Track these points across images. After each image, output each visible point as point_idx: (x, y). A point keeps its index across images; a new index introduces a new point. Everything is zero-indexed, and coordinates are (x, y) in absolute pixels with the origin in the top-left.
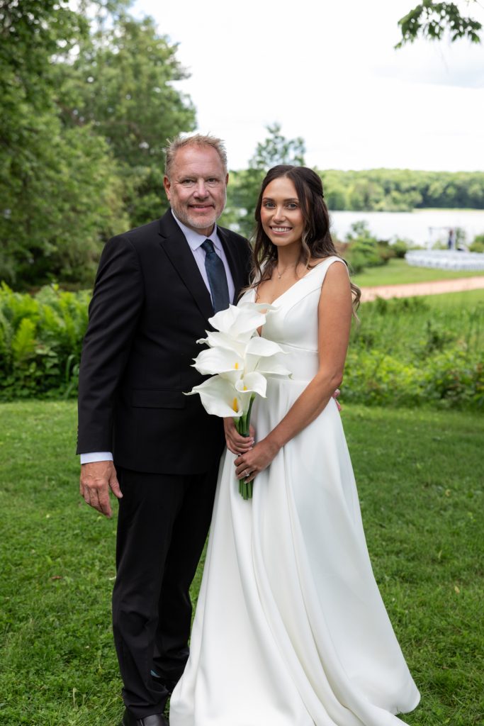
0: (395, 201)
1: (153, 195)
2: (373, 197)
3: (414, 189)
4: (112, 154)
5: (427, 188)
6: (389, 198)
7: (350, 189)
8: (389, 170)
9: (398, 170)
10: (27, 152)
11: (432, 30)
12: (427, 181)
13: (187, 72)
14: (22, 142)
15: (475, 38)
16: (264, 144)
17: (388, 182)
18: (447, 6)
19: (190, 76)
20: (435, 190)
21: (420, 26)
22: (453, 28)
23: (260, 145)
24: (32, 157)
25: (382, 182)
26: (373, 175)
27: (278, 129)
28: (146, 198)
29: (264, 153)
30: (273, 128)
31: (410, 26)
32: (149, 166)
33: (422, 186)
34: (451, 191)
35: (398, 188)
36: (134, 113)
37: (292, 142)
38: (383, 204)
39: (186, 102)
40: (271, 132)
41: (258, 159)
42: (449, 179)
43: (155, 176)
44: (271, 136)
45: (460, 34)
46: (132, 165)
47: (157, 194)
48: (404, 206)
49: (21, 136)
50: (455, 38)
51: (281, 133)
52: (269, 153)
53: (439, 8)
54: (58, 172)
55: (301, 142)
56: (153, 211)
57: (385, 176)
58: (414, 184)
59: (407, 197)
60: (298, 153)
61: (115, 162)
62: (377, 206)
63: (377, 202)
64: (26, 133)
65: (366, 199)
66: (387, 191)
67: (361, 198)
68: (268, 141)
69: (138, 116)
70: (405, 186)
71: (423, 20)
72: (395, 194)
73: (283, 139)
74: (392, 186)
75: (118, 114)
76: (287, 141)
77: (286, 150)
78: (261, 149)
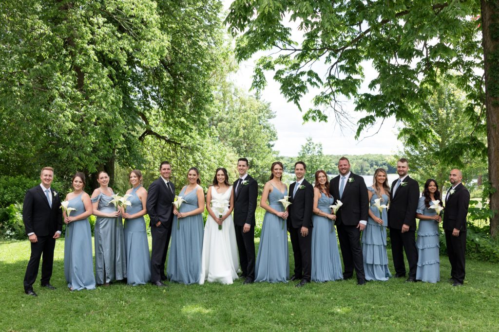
1: (253, 169)
2: (365, 168)
3: (385, 164)
4: (236, 152)
5: (391, 164)
6: (372, 168)
7: (354, 165)
8: (373, 155)
9: (377, 155)
10: (199, 154)
11: (313, 119)
13: (274, 115)
14: (198, 150)
15: (326, 121)
16: (305, 146)
17: (372, 161)
18: (317, 111)
19: (275, 117)
21: (309, 118)
22: (319, 118)
23: (303, 146)
24: (200, 155)
25: (370, 161)
26: (365, 158)
27: (311, 140)
29: (305, 150)
30: (309, 139)
31: (306, 118)
33: (388, 163)
35: (377, 164)
36: (246, 135)
37: (316, 145)
38: (369, 171)
39: (272, 128)
40: (308, 141)
41: (303, 152)
43: (254, 161)
44: (308, 142)
45: (321, 120)
47: (255, 169)
49: (196, 147)
50: (320, 121)
51: (312, 141)
52: (307, 149)
53: (314, 112)
54: (210, 161)
55: (320, 145)
57: (371, 158)
58: (384, 162)
60: (319, 149)
61: (237, 155)
62: (367, 173)
63: (367, 170)
64: (199, 146)
65: (362, 169)
66: (372, 165)
67: (359, 169)
68: (307, 145)
69: (248, 136)
70: (380, 163)
71: (311, 115)
72: (375, 166)
73: (313, 144)
74: (374, 163)
75: (240, 135)
76: (315, 145)
77: (314, 148)
78: (304, 148)
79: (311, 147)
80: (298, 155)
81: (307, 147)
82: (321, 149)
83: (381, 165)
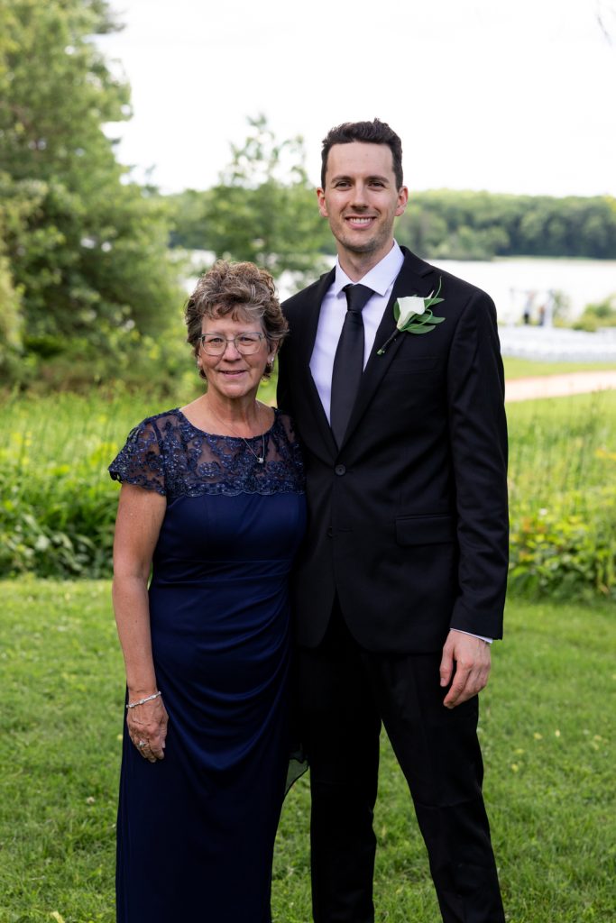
0: (467, 244)
1: (52, 230)
2: (428, 234)
3: (497, 223)
5: (517, 222)
6: (453, 238)
12: (516, 210)
13: (118, 21)
17: (453, 211)
19: (121, 28)
20: (531, 226)
23: (233, 147)
25: (445, 211)
27: (263, 121)
28: (40, 234)
29: (242, 161)
30: (256, 118)
32: (46, 178)
33: (509, 219)
34: (556, 228)
35: (469, 222)
36: (22, 88)
37: (287, 142)
39: (115, 73)
40: (254, 124)
41: (234, 169)
42: (553, 208)
44: (253, 132)
46: (17, 178)
47: (60, 228)
48: (479, 252)
52: (249, 159)
55: (300, 141)
56: (51, 257)
58: (495, 215)
59: (484, 235)
60: (296, 159)
63: (436, 244)
66: (452, 227)
68: (249, 141)
69: (29, 93)
70: (480, 217)
72: (465, 231)
73: (273, 136)
74: (460, 218)
76: (280, 140)
77: (276, 152)
78: (238, 155)
79: (267, 151)
80: (216, 182)
81: (252, 151)
82: (304, 157)
83: (485, 226)
